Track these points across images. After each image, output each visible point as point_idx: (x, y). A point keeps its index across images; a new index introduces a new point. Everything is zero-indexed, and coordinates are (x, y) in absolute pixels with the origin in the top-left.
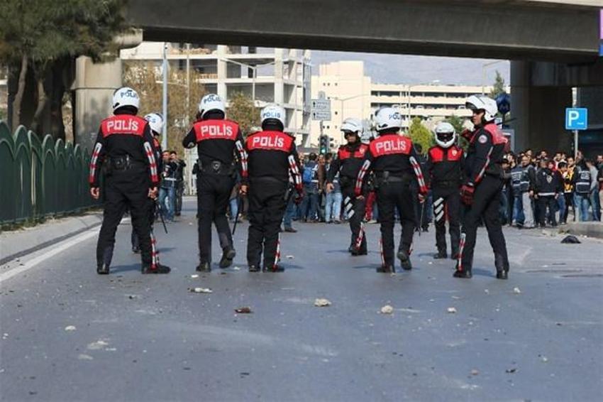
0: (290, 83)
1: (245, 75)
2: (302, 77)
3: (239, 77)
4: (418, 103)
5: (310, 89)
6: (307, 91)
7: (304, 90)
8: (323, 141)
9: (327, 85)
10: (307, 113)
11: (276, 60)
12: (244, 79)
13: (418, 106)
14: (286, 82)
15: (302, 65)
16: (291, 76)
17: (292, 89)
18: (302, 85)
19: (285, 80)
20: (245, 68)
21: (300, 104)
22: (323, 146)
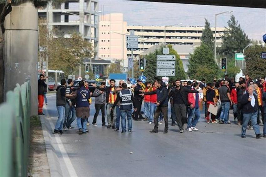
0: (87, 25)
1: (63, 21)
2: (94, 21)
3: (60, 22)
4: (150, 35)
5: (98, 28)
6: (96, 29)
7: (95, 29)
8: (142, 61)
9: (104, 26)
10: (96, 41)
11: (80, 13)
12: (63, 23)
13: (150, 37)
14: (85, 25)
15: (94, 15)
16: (88, 21)
17: (89, 28)
18: (94, 26)
19: (85, 23)
20: (63, 17)
21: (93, 36)
22: (142, 65)
